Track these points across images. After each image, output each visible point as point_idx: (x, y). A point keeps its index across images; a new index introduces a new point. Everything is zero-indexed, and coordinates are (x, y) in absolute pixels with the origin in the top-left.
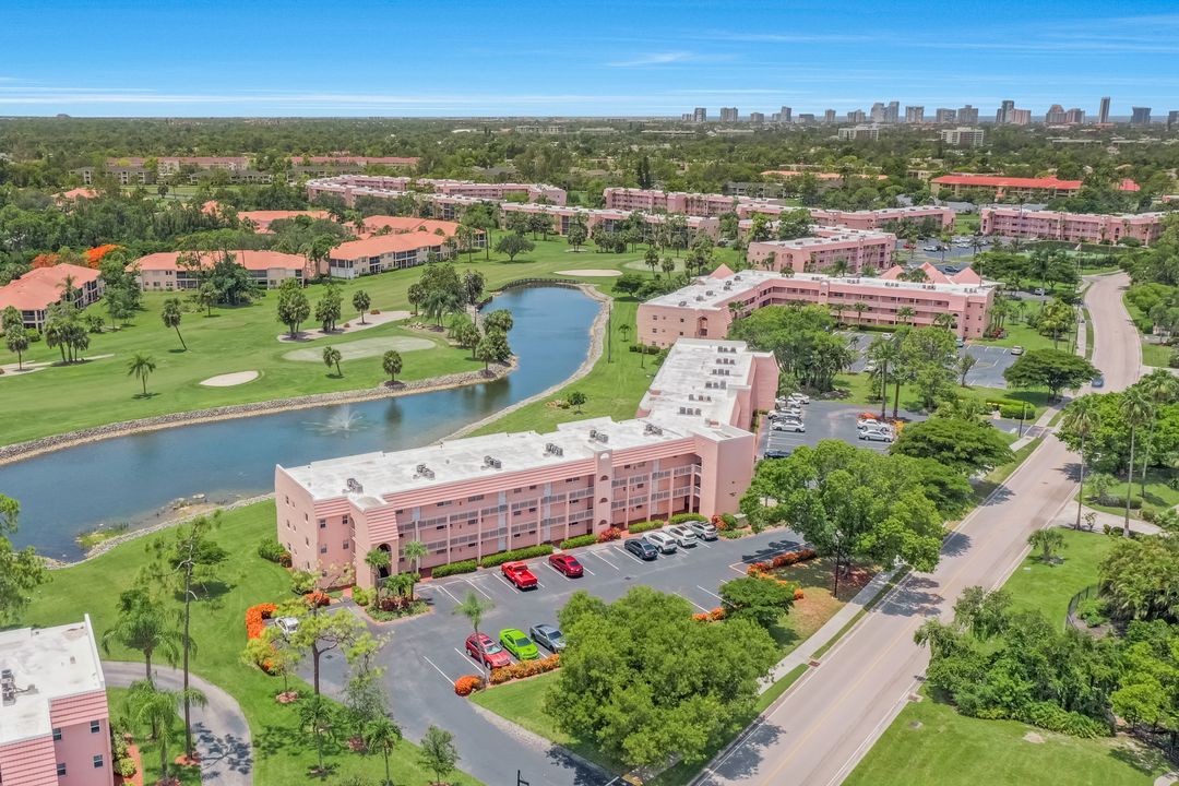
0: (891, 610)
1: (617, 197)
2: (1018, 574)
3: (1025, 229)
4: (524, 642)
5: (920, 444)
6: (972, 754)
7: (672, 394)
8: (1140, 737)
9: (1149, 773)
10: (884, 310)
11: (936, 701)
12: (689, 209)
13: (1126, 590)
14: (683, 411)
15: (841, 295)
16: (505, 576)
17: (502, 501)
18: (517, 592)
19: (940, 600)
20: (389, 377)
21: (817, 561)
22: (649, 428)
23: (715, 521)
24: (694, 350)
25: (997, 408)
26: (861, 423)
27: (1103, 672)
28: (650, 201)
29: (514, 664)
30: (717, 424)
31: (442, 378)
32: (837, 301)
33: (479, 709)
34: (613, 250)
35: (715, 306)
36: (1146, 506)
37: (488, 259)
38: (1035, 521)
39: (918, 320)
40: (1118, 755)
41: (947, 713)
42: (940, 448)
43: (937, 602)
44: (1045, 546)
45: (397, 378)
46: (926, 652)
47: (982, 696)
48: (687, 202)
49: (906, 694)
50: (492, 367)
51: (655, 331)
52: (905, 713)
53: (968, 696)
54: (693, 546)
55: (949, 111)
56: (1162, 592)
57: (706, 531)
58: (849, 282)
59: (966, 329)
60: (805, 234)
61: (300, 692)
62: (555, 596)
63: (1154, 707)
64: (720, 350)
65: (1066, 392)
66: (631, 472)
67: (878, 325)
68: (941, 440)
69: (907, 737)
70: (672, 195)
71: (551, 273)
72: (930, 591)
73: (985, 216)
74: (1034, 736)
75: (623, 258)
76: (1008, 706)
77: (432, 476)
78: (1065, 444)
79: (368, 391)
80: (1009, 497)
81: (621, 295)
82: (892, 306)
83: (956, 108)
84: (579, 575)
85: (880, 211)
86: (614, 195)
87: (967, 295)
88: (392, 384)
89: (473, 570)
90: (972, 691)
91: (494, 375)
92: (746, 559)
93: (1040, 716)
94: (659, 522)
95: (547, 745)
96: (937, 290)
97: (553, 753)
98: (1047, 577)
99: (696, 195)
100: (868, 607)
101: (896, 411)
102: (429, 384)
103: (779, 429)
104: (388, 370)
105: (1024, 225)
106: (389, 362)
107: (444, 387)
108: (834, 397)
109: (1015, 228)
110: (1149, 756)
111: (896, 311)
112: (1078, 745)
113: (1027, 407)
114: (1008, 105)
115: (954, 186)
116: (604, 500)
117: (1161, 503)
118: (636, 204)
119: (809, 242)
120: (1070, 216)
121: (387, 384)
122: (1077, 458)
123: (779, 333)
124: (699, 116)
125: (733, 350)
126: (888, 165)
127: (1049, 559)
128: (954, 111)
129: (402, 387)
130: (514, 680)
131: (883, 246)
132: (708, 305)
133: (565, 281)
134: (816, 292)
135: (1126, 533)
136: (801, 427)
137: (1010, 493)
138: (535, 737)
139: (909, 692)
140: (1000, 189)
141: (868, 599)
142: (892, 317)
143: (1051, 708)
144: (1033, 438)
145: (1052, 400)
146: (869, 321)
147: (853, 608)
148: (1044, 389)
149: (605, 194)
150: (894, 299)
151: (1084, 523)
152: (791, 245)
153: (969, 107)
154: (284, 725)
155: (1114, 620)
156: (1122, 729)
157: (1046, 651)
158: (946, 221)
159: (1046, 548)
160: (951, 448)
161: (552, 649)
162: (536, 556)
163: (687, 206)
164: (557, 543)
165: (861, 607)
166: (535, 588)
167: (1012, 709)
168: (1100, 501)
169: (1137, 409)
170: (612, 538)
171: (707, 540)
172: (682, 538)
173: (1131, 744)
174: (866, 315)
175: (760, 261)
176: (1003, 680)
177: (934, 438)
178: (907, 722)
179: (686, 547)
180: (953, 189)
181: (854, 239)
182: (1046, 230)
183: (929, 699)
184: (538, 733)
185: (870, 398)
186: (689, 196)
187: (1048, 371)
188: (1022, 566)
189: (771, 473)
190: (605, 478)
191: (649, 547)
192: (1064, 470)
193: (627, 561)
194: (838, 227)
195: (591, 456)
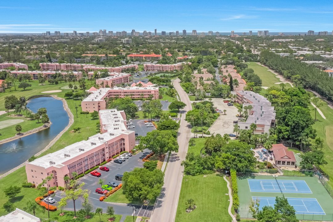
0: (172, 161)
1: (44, 66)
2: (189, 149)
3: (154, 69)
4: (108, 187)
5: (164, 127)
6: (197, 182)
7: (108, 125)
8: (218, 172)
9: (222, 177)
10: (137, 95)
11: (187, 175)
12: (68, 68)
13: (210, 148)
14: (115, 129)
15: (126, 92)
16: (92, 175)
17: (86, 158)
18: (97, 178)
19: (179, 157)
20: (18, 132)
21: (154, 155)
22: (111, 134)
23: (130, 152)
24: (105, 112)
25: (170, 115)
26: (146, 123)
27: (212, 162)
28: (55, 66)
29: (108, 192)
30: (124, 130)
31: (33, 130)
32: (126, 94)
33: (108, 203)
34: (54, 83)
35: (101, 99)
36: (204, 131)
37: (16, 90)
38: (187, 138)
39: (145, 96)
40: (217, 175)
41: (190, 176)
42: (168, 127)
43: (178, 158)
44: (192, 142)
45: (21, 132)
46: (183, 167)
47: (195, 172)
48: (67, 66)
49: (182, 176)
50: (46, 124)
51: (87, 108)
52: (183, 179)
53: (193, 172)
54: (128, 158)
55: (119, 32)
56: (216, 147)
57: (130, 154)
58: (127, 89)
59: (155, 97)
60: (108, 76)
61: (64, 212)
62: (106, 176)
63: (221, 166)
64: (111, 112)
65: (180, 110)
66: (110, 145)
67: (136, 98)
68: (168, 125)
69: (186, 182)
70: (62, 64)
71: (40, 93)
72: (176, 156)
73: (145, 66)
74: (205, 176)
75: (59, 86)
76: (199, 172)
77: (70, 156)
78: (187, 121)
79: (13, 137)
80: (180, 134)
81: (67, 98)
82: (139, 94)
83: (121, 31)
84: (108, 171)
85: (121, 67)
86: (43, 65)
87: (154, 90)
88: (19, 134)
89: (84, 176)
90: (193, 171)
91: (47, 127)
92: (140, 158)
93: (205, 172)
94: (118, 155)
95: (126, 204)
96: (147, 89)
97: (128, 205)
98: (194, 148)
99: (69, 64)
100: (168, 162)
101: (151, 119)
102: (30, 132)
103: (129, 128)
104: (17, 130)
105: (154, 68)
106: (18, 128)
107: (35, 132)
108: (136, 118)
109: (152, 69)
110: (221, 174)
111: (140, 95)
112: (211, 175)
113: (175, 114)
114: (133, 31)
115: (133, 57)
116: (107, 153)
117: (205, 130)
118: (50, 68)
119: (111, 78)
120: (163, 65)
121: (18, 134)
122: (189, 123)
123: (122, 105)
124: (48, 34)
125: (114, 111)
126: (114, 52)
127: (193, 145)
128: (121, 32)
129: (23, 134)
130: (111, 195)
131: (127, 77)
132: (99, 99)
133: (46, 95)
134: (120, 92)
135: (203, 137)
136: (134, 126)
137: (180, 133)
138: (122, 204)
139: (182, 175)
140: (144, 58)
141: (167, 160)
142: (139, 96)
143: (206, 171)
144: (179, 121)
145: (178, 112)
146: (134, 98)
147: (165, 163)
148: (177, 109)
149: (40, 65)
150: (138, 92)
151: (195, 136)
152: (106, 79)
153: (124, 31)
154: (67, 219)
155: (208, 153)
156: (216, 171)
157: (203, 161)
158: (136, 68)
159: (192, 143)
160: (170, 127)
161: (114, 187)
162: (96, 169)
163: (67, 67)
164: (99, 165)
165: (166, 162)
166: (100, 176)
167: (200, 172)
168: (196, 132)
169: (202, 114)
170: (110, 161)
171: (130, 156)
172: (126, 157)
173: (218, 173)
174: (133, 96)
175: (100, 84)
176: (198, 168)
177: (166, 125)
178: (185, 180)
179: (127, 159)
180: (133, 58)
181: (120, 76)
182: (159, 69)
183: (186, 175)
184: (123, 203)
185: (144, 117)
186: (67, 64)
187: (177, 106)
188: (189, 147)
189: (145, 139)
190: (107, 148)
191: (120, 161)
192: (187, 126)
193: (117, 165)
194: (115, 72)
195: (103, 143)
